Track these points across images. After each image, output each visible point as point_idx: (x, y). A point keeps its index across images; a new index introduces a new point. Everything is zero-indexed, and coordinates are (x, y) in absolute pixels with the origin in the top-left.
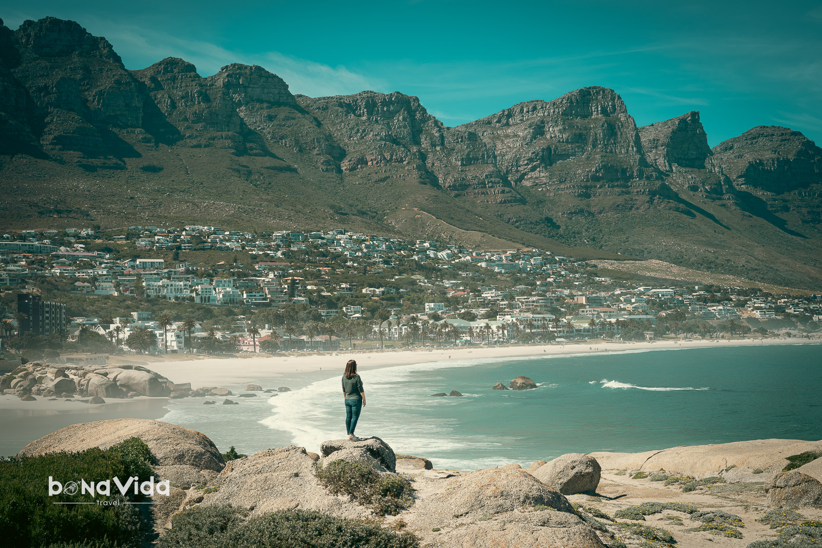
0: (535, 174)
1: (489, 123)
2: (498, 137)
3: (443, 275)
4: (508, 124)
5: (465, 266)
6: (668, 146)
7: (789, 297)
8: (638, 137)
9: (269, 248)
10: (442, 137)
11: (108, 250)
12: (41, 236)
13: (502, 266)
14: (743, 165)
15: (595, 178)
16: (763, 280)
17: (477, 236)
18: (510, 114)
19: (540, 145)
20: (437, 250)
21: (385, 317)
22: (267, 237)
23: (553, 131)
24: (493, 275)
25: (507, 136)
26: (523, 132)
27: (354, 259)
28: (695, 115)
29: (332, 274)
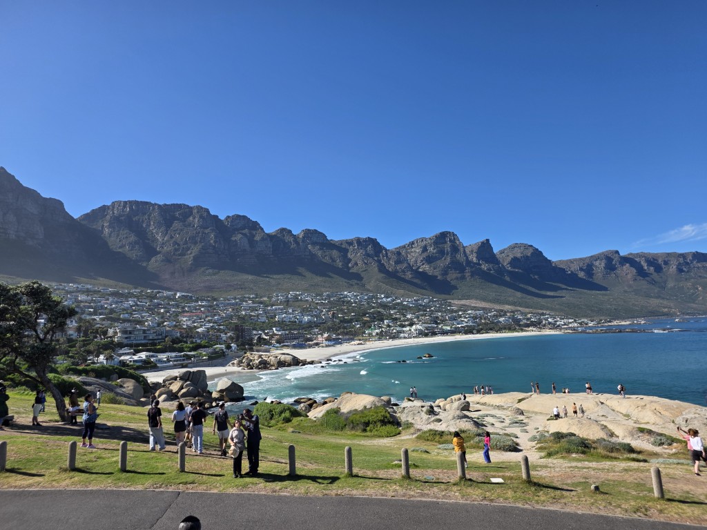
0: (424, 266)
1: (405, 247)
2: (408, 252)
3: (390, 308)
4: (412, 247)
5: (398, 304)
6: (476, 253)
7: (532, 313)
8: (464, 250)
9: (322, 299)
10: (387, 254)
11: (261, 303)
12: (235, 299)
13: (413, 304)
14: (509, 259)
15: (448, 267)
16: (521, 306)
17: (402, 291)
18: (413, 243)
19: (425, 255)
20: (387, 298)
21: (370, 327)
22: (321, 295)
23: (431, 249)
24: (410, 308)
25: (412, 252)
26: (419, 250)
27: (355, 302)
28: (488, 240)
29: (348, 309)
